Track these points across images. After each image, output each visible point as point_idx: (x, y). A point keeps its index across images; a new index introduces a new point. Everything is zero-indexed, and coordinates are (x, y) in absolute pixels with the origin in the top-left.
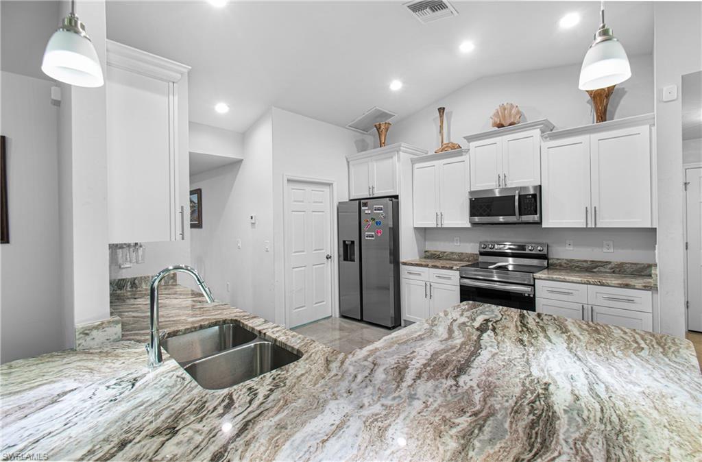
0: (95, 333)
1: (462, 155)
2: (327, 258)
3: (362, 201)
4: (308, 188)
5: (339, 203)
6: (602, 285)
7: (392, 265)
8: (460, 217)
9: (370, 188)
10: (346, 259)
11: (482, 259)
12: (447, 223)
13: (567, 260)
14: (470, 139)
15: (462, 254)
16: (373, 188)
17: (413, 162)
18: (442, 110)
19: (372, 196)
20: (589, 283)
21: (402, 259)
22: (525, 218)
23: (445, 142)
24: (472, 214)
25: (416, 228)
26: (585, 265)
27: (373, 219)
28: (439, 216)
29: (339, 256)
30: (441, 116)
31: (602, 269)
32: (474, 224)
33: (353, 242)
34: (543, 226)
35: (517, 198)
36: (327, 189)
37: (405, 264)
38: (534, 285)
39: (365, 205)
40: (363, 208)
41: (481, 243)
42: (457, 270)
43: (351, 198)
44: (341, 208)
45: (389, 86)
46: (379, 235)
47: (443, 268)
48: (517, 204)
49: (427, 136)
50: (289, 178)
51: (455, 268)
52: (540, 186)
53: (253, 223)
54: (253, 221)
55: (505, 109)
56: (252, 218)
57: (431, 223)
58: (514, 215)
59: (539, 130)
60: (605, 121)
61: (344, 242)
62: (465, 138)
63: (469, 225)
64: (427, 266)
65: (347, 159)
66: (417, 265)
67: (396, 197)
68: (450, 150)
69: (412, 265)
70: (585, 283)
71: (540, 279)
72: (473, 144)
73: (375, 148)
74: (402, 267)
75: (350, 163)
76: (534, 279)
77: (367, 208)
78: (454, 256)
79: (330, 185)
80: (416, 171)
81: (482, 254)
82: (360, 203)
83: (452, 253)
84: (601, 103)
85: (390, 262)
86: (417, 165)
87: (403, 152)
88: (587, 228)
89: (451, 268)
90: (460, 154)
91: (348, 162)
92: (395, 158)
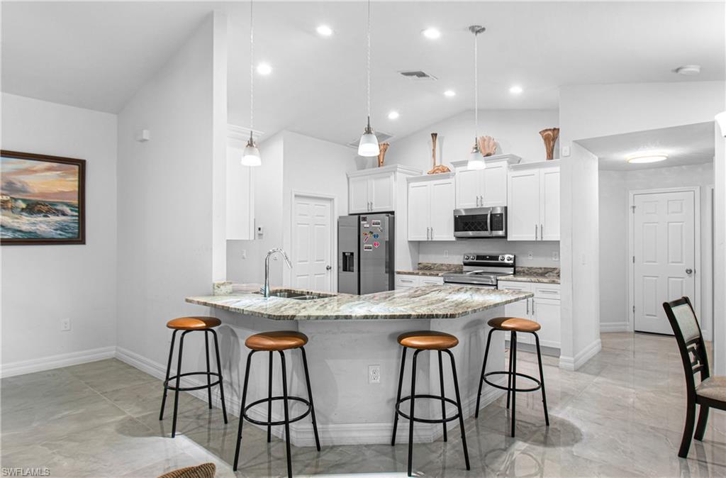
0: (222, 287)
1: (449, 178)
2: (327, 269)
3: (361, 216)
4: (312, 203)
5: (340, 217)
6: (539, 282)
7: (388, 275)
8: (446, 232)
9: (368, 204)
10: (345, 270)
11: (466, 268)
12: (436, 238)
13: (529, 268)
14: (456, 164)
15: (450, 265)
16: (372, 204)
17: (409, 181)
18: (434, 135)
19: (370, 212)
20: (532, 282)
21: (397, 269)
22: (496, 233)
23: (437, 164)
24: (456, 229)
25: (410, 242)
26: (540, 271)
27: (371, 233)
28: (430, 231)
29: (338, 267)
30: (434, 141)
31: (551, 273)
32: (458, 238)
33: (352, 254)
34: (509, 239)
35: (489, 216)
36: (328, 204)
37: (399, 273)
38: (497, 285)
39: (364, 219)
40: (362, 222)
41: (465, 255)
42: (442, 276)
43: (351, 213)
44: (341, 222)
45: (387, 116)
46: (377, 247)
47: (431, 275)
48: (489, 221)
49: (421, 158)
50: (298, 194)
51: (440, 275)
52: (506, 208)
53: (260, 235)
54: (261, 232)
55: (484, 140)
56: (260, 229)
57: (423, 238)
58: (487, 230)
59: (506, 162)
60: (552, 159)
61: (344, 253)
62: (452, 163)
63: (454, 239)
64: (417, 274)
65: (347, 175)
66: (409, 273)
67: (393, 213)
68: (441, 172)
69: (405, 273)
70: (529, 282)
71: (501, 280)
72: (459, 169)
73: (374, 167)
74: (397, 277)
75: (351, 179)
76: (497, 280)
77: (366, 222)
78: (444, 268)
79: (331, 200)
80: (410, 189)
81: (466, 264)
82: (359, 217)
83: (442, 265)
84: (549, 144)
85: (386, 272)
86: (412, 184)
87: (400, 172)
88: (536, 241)
89: (437, 275)
90: (448, 177)
91: (348, 179)
92: (392, 177)
